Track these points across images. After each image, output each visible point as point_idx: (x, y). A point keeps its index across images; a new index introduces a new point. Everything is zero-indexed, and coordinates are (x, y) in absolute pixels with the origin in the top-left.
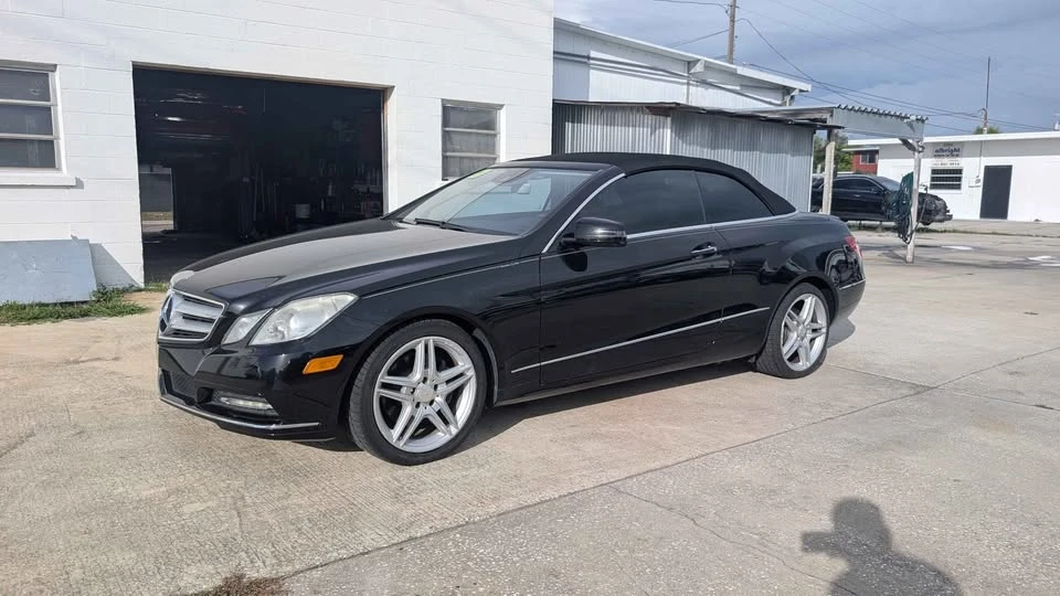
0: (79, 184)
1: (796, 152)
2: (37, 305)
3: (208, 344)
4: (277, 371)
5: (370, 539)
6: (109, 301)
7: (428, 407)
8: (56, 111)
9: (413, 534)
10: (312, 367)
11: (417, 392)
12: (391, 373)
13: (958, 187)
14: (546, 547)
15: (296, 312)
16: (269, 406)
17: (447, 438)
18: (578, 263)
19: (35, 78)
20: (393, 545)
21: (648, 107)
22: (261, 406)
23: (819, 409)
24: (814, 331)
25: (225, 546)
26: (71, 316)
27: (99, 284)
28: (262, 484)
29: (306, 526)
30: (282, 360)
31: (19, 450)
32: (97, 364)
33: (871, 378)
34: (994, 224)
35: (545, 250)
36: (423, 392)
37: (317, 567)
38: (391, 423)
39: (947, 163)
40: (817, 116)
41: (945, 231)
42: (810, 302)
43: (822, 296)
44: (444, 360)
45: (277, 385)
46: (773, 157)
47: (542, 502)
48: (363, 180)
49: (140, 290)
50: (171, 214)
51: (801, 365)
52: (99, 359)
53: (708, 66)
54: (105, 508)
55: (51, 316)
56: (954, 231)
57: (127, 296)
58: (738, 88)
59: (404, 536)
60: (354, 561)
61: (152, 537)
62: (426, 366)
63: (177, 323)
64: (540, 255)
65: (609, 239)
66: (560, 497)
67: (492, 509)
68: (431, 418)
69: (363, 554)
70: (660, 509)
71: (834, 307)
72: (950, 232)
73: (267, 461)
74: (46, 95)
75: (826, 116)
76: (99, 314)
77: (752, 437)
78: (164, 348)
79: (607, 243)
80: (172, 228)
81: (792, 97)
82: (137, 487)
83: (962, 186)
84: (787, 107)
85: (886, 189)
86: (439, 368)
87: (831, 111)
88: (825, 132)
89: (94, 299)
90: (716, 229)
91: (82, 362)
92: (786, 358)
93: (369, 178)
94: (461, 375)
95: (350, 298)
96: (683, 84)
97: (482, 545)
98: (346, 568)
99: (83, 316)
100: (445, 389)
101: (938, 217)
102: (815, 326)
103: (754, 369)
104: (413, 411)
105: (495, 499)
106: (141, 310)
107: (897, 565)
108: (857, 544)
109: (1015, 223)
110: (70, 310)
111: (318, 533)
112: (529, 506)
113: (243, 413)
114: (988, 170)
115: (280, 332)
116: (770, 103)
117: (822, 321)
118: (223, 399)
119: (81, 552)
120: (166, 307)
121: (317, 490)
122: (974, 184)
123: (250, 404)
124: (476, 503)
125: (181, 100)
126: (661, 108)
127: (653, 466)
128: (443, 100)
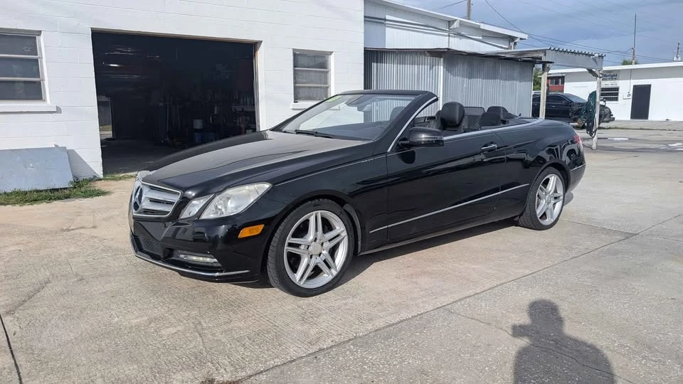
0: (58, 110)
1: (522, 79)
2: (34, 191)
3: (169, 219)
4: (220, 237)
5: (293, 351)
6: (81, 187)
7: (318, 258)
8: (41, 61)
9: (321, 346)
10: (245, 233)
11: (311, 248)
12: (294, 236)
13: (616, 99)
14: (413, 354)
15: (231, 196)
16: (216, 260)
17: (330, 278)
18: (409, 158)
19: (28, 40)
20: (310, 354)
21: (428, 52)
22: (209, 260)
23: (566, 251)
24: (556, 198)
25: (196, 358)
26: (59, 198)
27: (74, 176)
28: (211, 314)
29: (248, 343)
30: (222, 230)
31: (42, 293)
32: (82, 231)
33: (594, 229)
34: (639, 123)
35: (389, 150)
36: (314, 248)
37: (262, 372)
38: (295, 270)
39: (608, 84)
40: (535, 55)
41: (610, 128)
42: (553, 179)
43: (561, 176)
44: (327, 226)
45: (220, 246)
46: (508, 83)
47: (401, 321)
48: (238, 103)
49: (100, 180)
50: (110, 127)
51: (547, 222)
52: (83, 228)
53: (462, 24)
54: (108, 333)
55: (46, 199)
56: (616, 128)
57: (92, 184)
58: (481, 38)
59: (315, 348)
60: (286, 368)
61: (145, 354)
62: (316, 230)
63: (146, 205)
64: (386, 153)
65: (429, 141)
66: (413, 317)
67: (370, 327)
68: (319, 265)
69: (291, 362)
70: (482, 325)
71: (567, 183)
72: (613, 128)
73: (210, 296)
74: (34, 51)
75: (541, 55)
76: (77, 196)
77: (527, 272)
78: (138, 222)
79: (428, 144)
80: (111, 136)
81: (515, 44)
82: (127, 318)
83: (619, 99)
84: (512, 50)
85: (572, 102)
86: (324, 232)
87: (544, 52)
88: (540, 66)
89: (71, 186)
90: (495, 132)
91: (73, 230)
92: (539, 217)
93: (242, 101)
94: (338, 236)
95: (267, 186)
96: (446, 36)
97: (370, 353)
98: (282, 372)
99: (66, 198)
100: (328, 245)
101: (605, 119)
102: (556, 195)
103: (517, 224)
104: (309, 262)
105: (370, 320)
106: (104, 193)
107: (653, 360)
108: (622, 346)
109: (652, 122)
110: (56, 194)
111: (257, 347)
112: (393, 324)
113: (194, 265)
114: (636, 88)
115: (219, 209)
116: (502, 48)
117: (560, 192)
118: (182, 256)
119: (99, 366)
120: (138, 194)
121: (249, 317)
122: (627, 97)
123: (201, 259)
124: (357, 322)
125: (119, 53)
126: (438, 52)
127: (468, 293)
128: (294, 50)
